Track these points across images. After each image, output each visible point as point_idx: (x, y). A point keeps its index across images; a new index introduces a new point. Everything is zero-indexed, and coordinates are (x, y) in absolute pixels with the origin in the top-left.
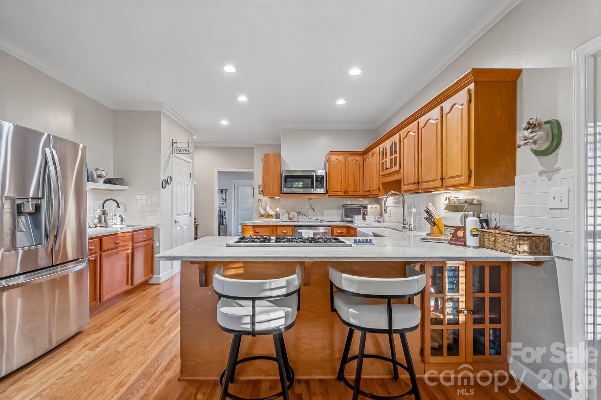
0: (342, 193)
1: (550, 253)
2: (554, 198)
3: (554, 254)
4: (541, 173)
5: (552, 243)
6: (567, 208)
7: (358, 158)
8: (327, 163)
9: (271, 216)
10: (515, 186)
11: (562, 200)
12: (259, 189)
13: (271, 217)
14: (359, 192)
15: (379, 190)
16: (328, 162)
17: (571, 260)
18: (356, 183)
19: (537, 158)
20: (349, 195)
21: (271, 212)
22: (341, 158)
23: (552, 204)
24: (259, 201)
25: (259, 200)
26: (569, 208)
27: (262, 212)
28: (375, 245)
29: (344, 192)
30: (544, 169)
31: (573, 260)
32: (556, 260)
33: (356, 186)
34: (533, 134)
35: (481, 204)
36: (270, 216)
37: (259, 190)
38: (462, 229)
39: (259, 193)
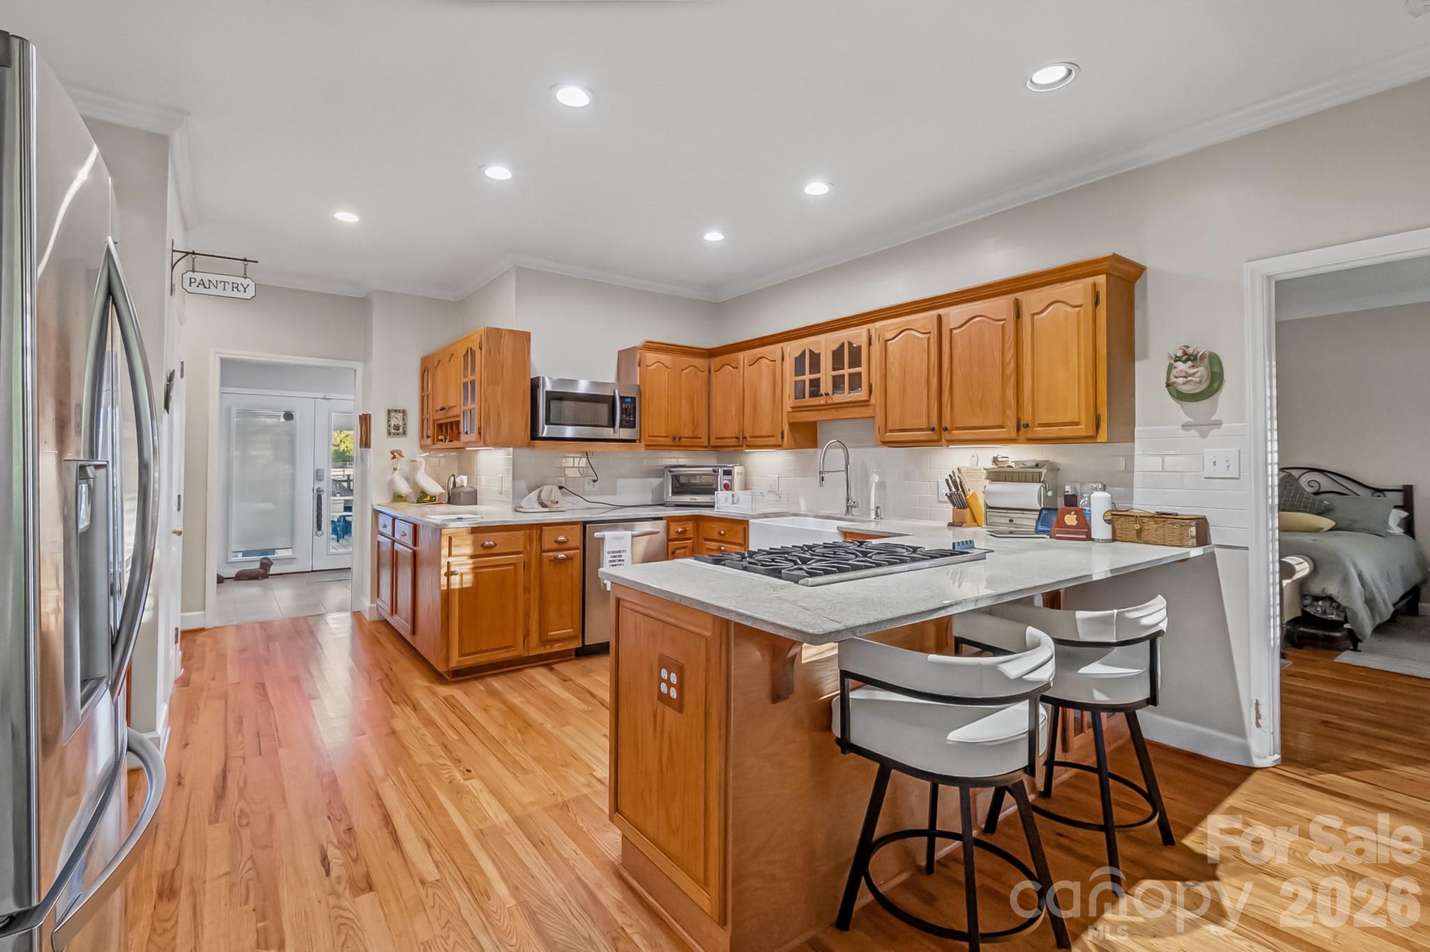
0: (669, 441)
1: (1206, 540)
2: (1215, 462)
3: (1213, 542)
4: (1186, 426)
5: (1210, 527)
6: (1238, 477)
7: (700, 362)
8: (638, 368)
9: (432, 497)
10: (1133, 440)
11: (1228, 466)
12: (389, 421)
13: (433, 500)
14: (701, 438)
15: (783, 437)
16: (639, 365)
17: (1247, 548)
18: (696, 419)
19: (1179, 403)
20: (682, 444)
21: (434, 488)
22: (666, 358)
23: (1209, 470)
24: (394, 457)
25: (392, 453)
26: (1240, 475)
27: (404, 488)
28: (993, 551)
29: (674, 438)
30: (1191, 420)
31: (1250, 548)
32: (1217, 550)
33: (695, 425)
34: (1195, 370)
35: (1059, 469)
36: (428, 498)
37: (390, 426)
38: (1073, 513)
39: (389, 434)
